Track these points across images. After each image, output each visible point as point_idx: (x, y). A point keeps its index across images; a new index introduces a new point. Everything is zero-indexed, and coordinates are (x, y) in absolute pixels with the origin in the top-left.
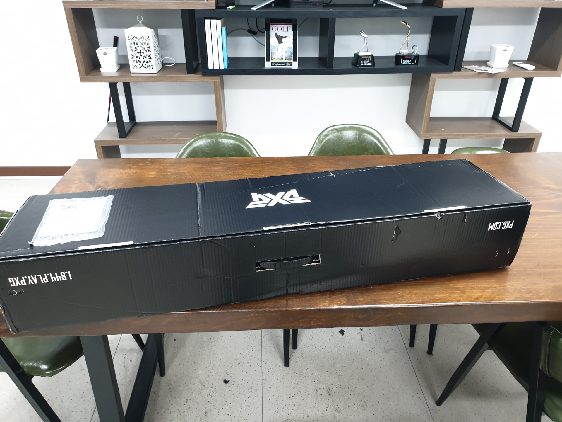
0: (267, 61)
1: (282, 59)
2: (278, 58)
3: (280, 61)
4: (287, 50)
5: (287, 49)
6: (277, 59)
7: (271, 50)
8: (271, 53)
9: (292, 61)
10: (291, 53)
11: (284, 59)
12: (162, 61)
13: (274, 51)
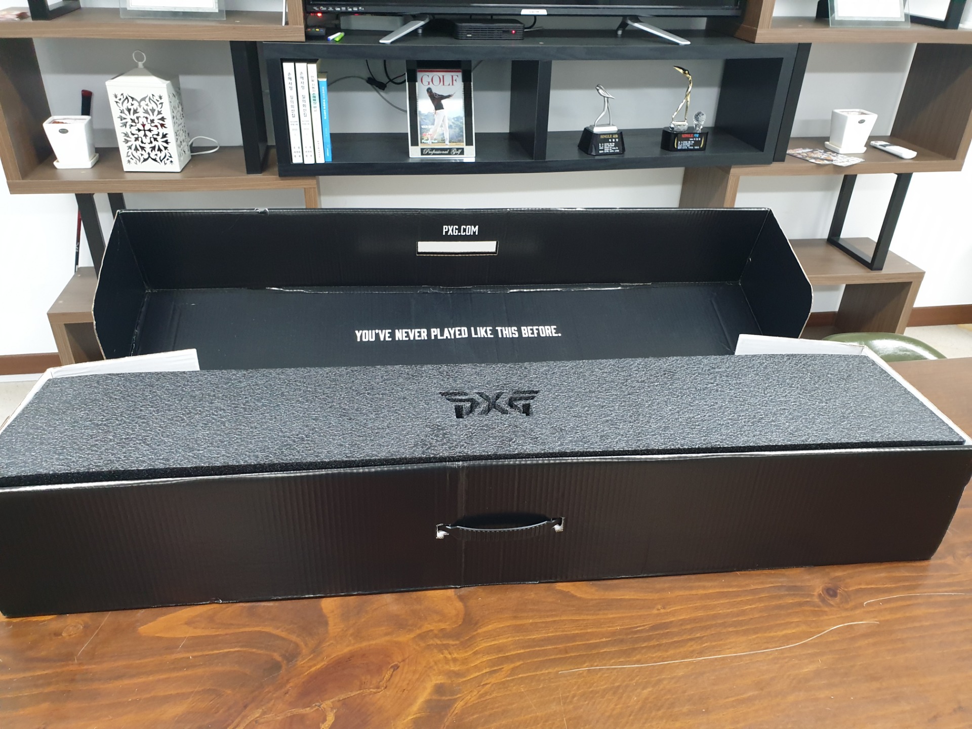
0: (412, 145)
1: (443, 141)
2: (435, 140)
3: (439, 145)
4: (453, 123)
5: (453, 121)
6: (433, 141)
7: (420, 122)
8: (421, 128)
9: (463, 145)
10: (461, 128)
11: (447, 142)
12: (190, 143)
13: (426, 125)
